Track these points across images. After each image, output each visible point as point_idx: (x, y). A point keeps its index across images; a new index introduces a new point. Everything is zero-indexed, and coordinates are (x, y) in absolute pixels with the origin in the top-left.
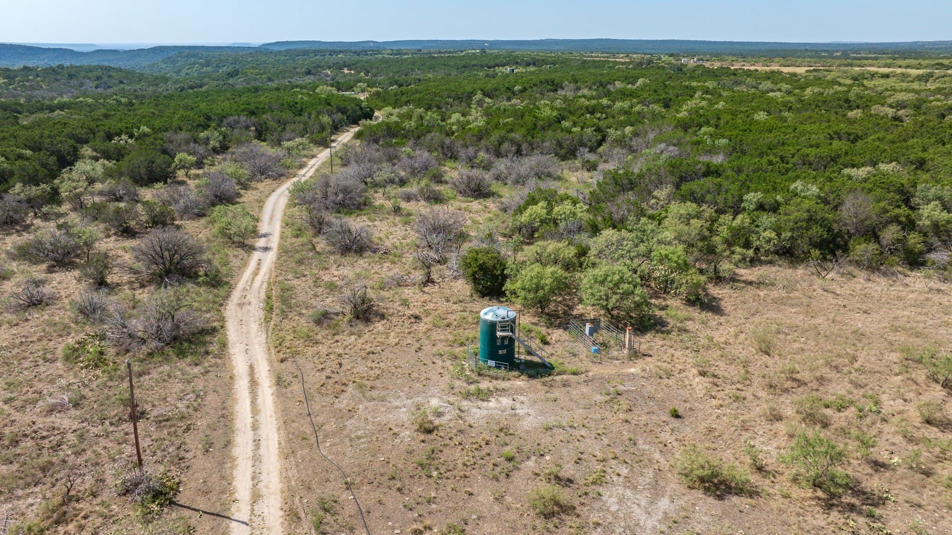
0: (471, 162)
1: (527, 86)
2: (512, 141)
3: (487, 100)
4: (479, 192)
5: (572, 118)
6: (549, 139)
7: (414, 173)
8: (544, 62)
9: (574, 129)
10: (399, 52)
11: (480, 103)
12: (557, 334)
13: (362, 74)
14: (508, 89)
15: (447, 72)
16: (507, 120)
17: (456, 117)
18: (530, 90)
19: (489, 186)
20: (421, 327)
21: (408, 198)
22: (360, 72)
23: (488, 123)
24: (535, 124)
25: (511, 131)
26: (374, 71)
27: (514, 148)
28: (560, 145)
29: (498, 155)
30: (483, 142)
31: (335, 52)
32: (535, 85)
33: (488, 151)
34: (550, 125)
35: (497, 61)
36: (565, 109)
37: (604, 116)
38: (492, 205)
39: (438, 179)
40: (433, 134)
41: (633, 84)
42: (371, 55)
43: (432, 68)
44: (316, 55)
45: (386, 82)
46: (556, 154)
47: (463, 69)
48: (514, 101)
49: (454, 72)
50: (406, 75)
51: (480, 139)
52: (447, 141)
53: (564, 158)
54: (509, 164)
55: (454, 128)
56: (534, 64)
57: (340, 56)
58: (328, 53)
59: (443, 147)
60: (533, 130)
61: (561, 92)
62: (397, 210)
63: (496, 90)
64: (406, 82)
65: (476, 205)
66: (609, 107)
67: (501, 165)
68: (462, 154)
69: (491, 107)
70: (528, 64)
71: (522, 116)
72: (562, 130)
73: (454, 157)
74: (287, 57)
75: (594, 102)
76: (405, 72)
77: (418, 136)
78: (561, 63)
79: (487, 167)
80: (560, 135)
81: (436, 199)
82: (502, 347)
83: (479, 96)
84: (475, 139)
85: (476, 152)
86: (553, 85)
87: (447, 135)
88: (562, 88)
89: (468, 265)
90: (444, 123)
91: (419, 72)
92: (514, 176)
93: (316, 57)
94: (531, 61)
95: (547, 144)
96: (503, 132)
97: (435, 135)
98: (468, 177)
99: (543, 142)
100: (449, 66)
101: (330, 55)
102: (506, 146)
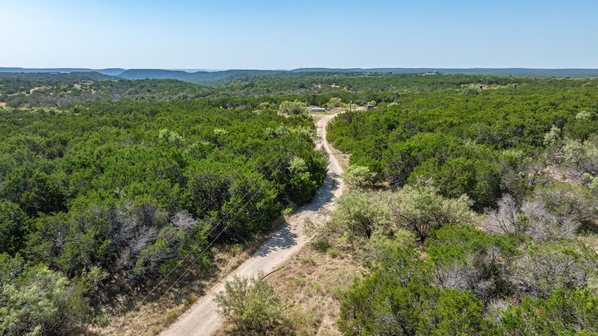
10: (376, 74)
13: (345, 88)
15: (420, 88)
22: (343, 87)
26: (355, 86)
42: (356, 76)
43: (405, 84)
44: (318, 75)
45: (364, 97)
49: (427, 88)
50: (383, 90)
56: (497, 83)
57: (334, 76)
58: (327, 74)
64: (385, 97)
70: (491, 83)
74: (299, 77)
76: (381, 87)
91: (394, 88)
93: (319, 77)
94: (493, 80)
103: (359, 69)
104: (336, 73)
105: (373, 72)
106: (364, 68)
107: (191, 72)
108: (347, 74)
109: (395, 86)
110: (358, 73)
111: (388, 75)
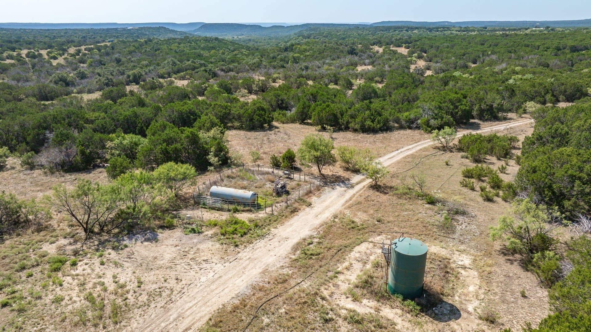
103: (447, 22)
104: (416, 28)
105: (463, 26)
106: (453, 21)
107: (266, 26)
108: (430, 30)
109: (496, 53)
110: (444, 28)
111: (482, 31)
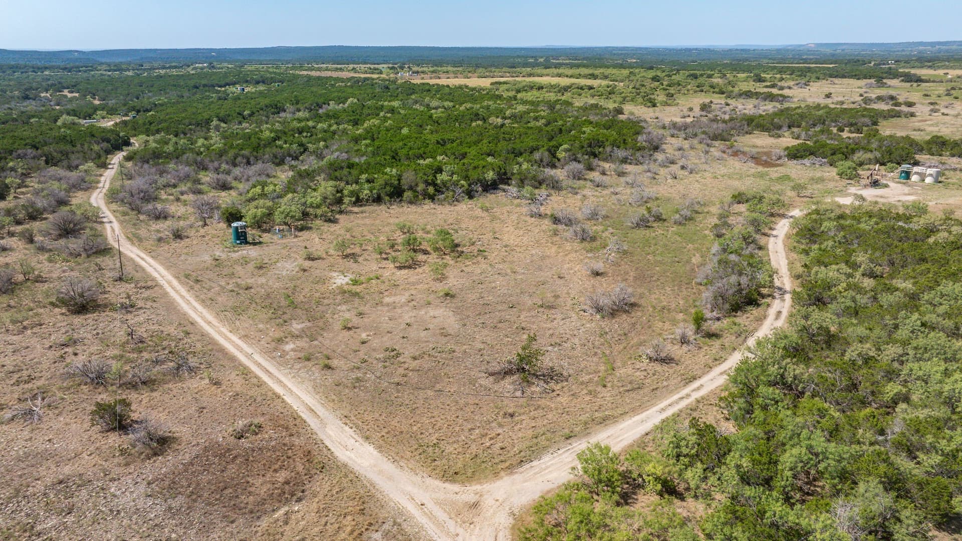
0: (217, 170)
1: (255, 110)
2: (243, 156)
3: (223, 125)
4: (225, 187)
5: (284, 138)
6: (268, 153)
7: (181, 180)
8: (273, 80)
9: (285, 146)
10: (118, 68)
11: (217, 128)
12: (265, 235)
13: (88, 97)
14: (239, 114)
15: (179, 93)
16: (238, 142)
17: (201, 142)
18: (257, 113)
19: (231, 183)
20: (207, 238)
21: (182, 193)
22: (85, 96)
23: (225, 145)
24: (259, 144)
25: (242, 149)
27: (245, 161)
28: (275, 157)
29: (235, 165)
30: (223, 158)
31: (39, 68)
32: (262, 109)
33: (227, 163)
34: (270, 144)
35: (227, 80)
36: (281, 130)
37: (309, 134)
38: (233, 193)
39: (197, 181)
40: (188, 155)
41: (344, 104)
42: (85, 71)
43: (162, 90)
45: (123, 108)
46: (273, 163)
47: (195, 90)
48: (244, 125)
49: (186, 94)
51: (221, 156)
52: (199, 159)
53: (278, 164)
54: (242, 170)
55: (202, 149)
56: (263, 82)
57: (47, 73)
58: (30, 69)
59: (196, 163)
60: (256, 148)
61: (283, 115)
62: (178, 200)
63: (229, 116)
65: (223, 194)
66: (314, 127)
67: (237, 171)
68: (211, 166)
69: (226, 131)
70: (258, 83)
71: (250, 138)
72: (277, 147)
73: (205, 169)
75: (303, 124)
77: (177, 155)
78: (288, 81)
79: (228, 173)
80: (275, 150)
81: (200, 192)
82: (242, 236)
83: (215, 122)
84: (218, 156)
85: (220, 164)
86: (277, 108)
87: (198, 154)
88: (285, 111)
89: (224, 214)
90: (193, 147)
91: (150, 94)
92: (245, 177)
94: (261, 79)
95: (267, 156)
96: (236, 151)
97: (189, 156)
98: (217, 179)
99: (264, 155)
100: (179, 86)
101: (34, 71)
102: (239, 159)
